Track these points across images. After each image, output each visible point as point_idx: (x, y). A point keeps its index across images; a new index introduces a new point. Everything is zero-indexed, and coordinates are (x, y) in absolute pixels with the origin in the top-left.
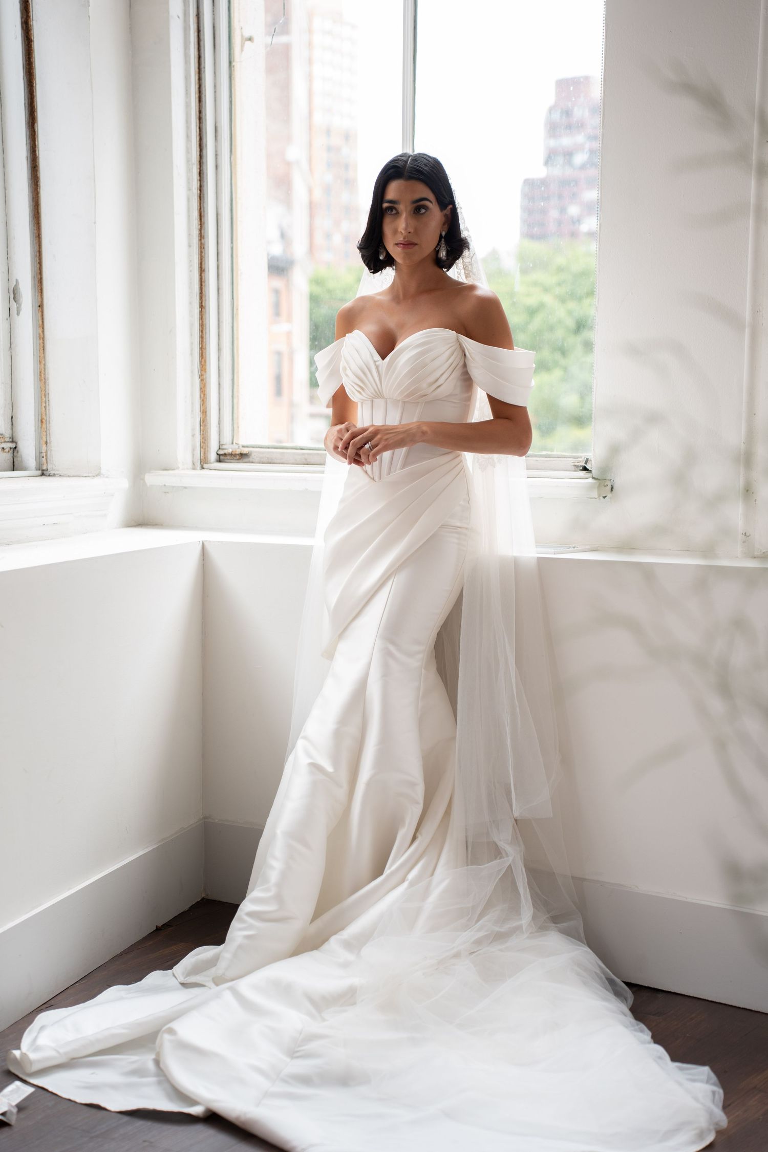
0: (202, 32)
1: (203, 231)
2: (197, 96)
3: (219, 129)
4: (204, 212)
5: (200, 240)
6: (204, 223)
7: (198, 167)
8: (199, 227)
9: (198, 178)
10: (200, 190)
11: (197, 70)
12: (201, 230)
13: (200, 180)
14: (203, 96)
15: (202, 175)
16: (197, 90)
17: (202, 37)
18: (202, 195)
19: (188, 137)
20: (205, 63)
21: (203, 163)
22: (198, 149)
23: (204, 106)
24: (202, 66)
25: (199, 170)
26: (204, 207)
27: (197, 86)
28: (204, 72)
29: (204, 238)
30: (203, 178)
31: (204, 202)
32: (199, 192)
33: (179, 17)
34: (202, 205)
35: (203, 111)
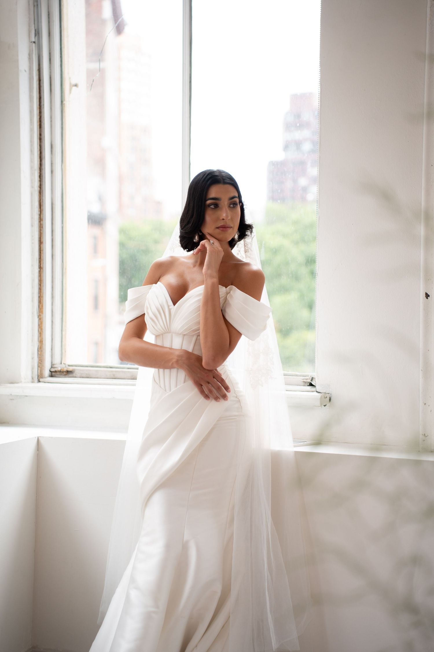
0: (42, 81)
1: (42, 216)
2: (38, 124)
3: (54, 146)
4: (43, 202)
5: (40, 222)
6: (43, 210)
7: (39, 171)
8: (39, 213)
9: (39, 179)
10: (40, 188)
11: (38, 106)
12: (40, 215)
13: (40, 181)
14: (42, 124)
15: (41, 177)
16: (38, 120)
17: (42, 85)
18: (41, 191)
19: (32, 151)
20: (44, 102)
21: (42, 169)
22: (39, 160)
23: (43, 131)
24: (42, 104)
25: (39, 174)
26: (42, 200)
27: (38, 117)
28: (44, 108)
29: (42, 220)
30: (42, 179)
31: (42, 196)
32: (39, 189)
33: (25, 71)
34: (41, 197)
35: (42, 134)
